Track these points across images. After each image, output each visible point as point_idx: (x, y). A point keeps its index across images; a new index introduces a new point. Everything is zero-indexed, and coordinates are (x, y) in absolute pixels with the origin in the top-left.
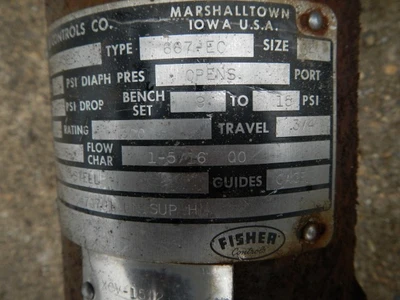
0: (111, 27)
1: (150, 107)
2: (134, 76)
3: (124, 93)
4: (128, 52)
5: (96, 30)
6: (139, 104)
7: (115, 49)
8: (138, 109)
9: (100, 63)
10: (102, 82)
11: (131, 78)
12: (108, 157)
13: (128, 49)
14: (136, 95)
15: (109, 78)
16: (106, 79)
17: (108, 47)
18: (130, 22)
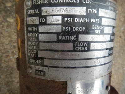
0: (90, 3)
1: (100, 31)
2: (96, 21)
3: (93, 26)
4: (95, 13)
5: (85, 3)
6: (97, 30)
7: (91, 10)
8: (97, 31)
9: (85, 14)
10: (85, 21)
11: (95, 21)
12: (85, 47)
13: (96, 11)
14: (96, 27)
15: (88, 20)
16: (87, 20)
17: (89, 10)
18: (97, 3)
